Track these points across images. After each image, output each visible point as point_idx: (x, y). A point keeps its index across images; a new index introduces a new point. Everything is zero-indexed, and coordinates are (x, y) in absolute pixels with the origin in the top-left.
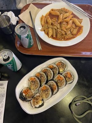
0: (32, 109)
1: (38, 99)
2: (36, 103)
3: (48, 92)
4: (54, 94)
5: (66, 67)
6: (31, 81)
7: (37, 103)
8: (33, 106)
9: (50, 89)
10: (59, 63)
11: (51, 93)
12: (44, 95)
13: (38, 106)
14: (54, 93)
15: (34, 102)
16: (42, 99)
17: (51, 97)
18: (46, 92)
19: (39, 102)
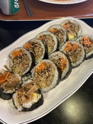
0: (17, 114)
1: (29, 89)
2: (23, 98)
3: (50, 73)
4: (62, 77)
5: (80, 29)
6: (13, 57)
7: (27, 97)
8: (18, 107)
9: (54, 65)
10: (66, 24)
11: (56, 73)
12: (42, 79)
13: (28, 105)
14: (63, 75)
15: (20, 97)
16: (37, 89)
17: (57, 84)
18: (47, 74)
19: (32, 96)
